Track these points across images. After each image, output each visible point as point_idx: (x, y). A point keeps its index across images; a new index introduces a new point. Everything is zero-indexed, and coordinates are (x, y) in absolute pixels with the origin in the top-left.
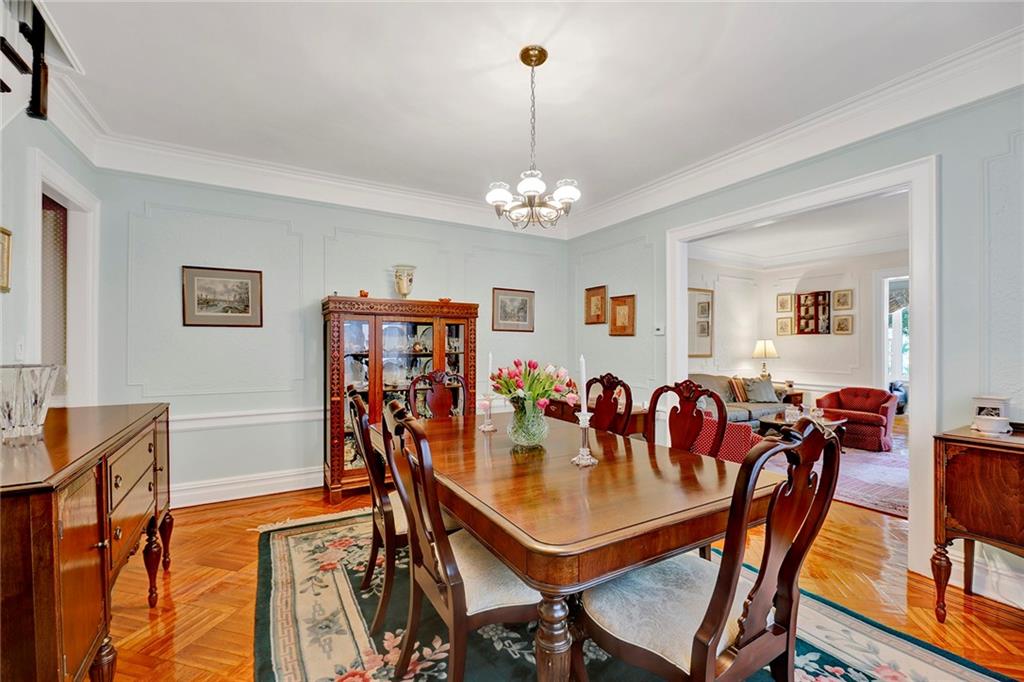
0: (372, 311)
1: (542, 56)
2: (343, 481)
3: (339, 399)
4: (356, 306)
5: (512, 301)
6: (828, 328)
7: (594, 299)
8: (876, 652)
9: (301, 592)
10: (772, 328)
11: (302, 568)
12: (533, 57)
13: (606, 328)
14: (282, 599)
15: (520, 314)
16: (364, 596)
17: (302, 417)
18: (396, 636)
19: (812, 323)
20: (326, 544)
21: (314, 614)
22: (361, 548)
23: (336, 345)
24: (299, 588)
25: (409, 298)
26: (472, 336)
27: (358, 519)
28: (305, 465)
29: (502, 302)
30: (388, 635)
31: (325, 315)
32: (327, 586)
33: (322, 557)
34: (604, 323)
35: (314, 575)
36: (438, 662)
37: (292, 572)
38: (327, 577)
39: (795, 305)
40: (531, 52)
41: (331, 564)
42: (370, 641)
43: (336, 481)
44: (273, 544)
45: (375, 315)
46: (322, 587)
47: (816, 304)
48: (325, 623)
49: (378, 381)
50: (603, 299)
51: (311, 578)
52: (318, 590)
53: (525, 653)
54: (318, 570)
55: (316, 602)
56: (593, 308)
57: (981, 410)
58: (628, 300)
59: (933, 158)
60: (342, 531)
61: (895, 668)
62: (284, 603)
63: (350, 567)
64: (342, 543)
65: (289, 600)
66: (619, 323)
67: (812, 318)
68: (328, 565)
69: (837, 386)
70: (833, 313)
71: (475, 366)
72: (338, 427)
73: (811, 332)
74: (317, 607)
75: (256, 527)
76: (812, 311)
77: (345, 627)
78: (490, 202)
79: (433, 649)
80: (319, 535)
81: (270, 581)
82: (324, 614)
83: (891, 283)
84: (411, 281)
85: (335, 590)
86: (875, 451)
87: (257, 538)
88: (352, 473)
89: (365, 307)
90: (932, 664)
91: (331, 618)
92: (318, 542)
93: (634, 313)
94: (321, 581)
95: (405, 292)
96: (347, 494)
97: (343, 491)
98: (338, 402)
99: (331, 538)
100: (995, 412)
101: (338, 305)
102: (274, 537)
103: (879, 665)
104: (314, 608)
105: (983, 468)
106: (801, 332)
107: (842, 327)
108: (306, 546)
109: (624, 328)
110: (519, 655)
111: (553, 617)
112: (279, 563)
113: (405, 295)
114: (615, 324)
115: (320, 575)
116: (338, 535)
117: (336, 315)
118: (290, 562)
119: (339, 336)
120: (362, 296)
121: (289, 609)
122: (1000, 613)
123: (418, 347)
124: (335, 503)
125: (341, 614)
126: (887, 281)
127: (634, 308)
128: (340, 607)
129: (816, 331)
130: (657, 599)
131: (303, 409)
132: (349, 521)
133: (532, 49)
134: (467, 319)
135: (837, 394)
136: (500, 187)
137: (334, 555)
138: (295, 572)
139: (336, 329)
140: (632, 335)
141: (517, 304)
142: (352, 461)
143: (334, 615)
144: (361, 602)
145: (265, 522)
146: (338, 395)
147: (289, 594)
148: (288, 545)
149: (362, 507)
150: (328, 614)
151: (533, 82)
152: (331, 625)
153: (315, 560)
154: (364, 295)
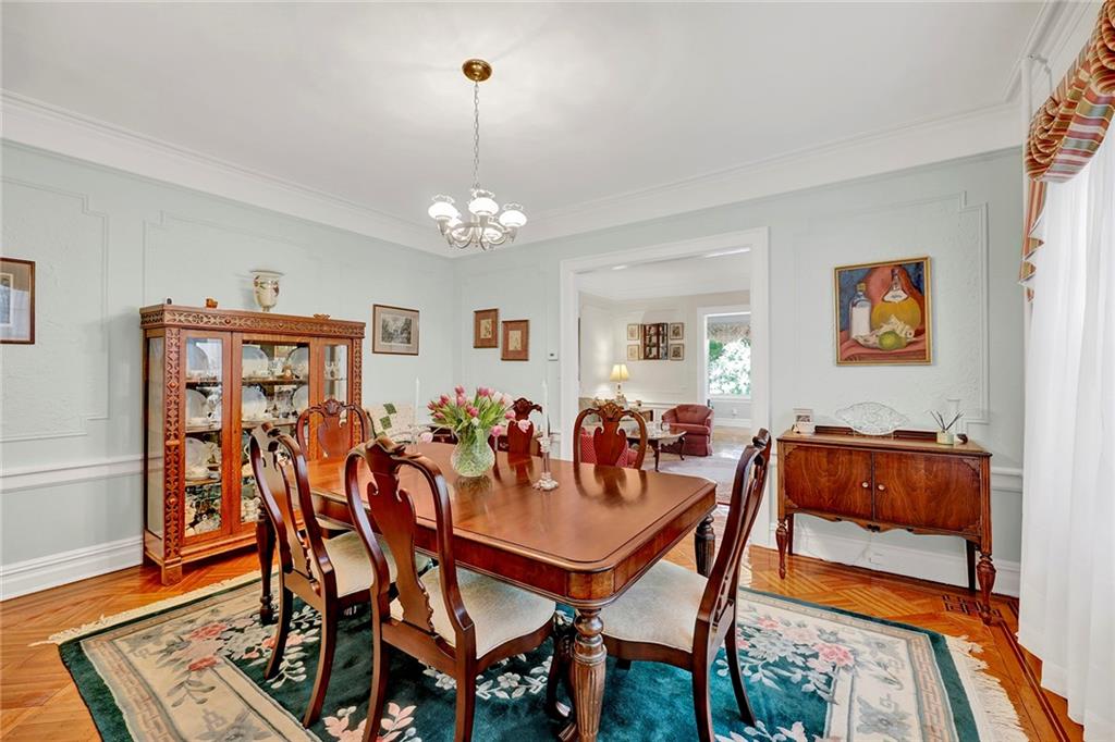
0: (228, 326)
1: (486, 72)
2: (182, 553)
3: (177, 442)
4: (205, 319)
5: (395, 320)
6: (666, 354)
7: (483, 322)
8: (755, 610)
9: (174, 706)
10: (624, 353)
11: (161, 677)
12: (477, 71)
13: (497, 352)
14: (145, 722)
15: (404, 335)
16: (275, 686)
17: (105, 471)
18: (340, 718)
19: (654, 350)
20: (185, 637)
21: (209, 726)
22: (242, 631)
23: (173, 371)
24: (168, 702)
25: (272, 311)
26: (358, 360)
27: (219, 598)
28: (110, 539)
29: (384, 321)
30: (328, 720)
31: (145, 330)
32: (213, 688)
33: (187, 655)
34: (496, 347)
35: (185, 678)
36: (404, 730)
37: (145, 683)
38: (208, 677)
39: (641, 334)
40: (474, 67)
41: (205, 660)
42: (308, 734)
43: (173, 554)
44: (92, 655)
45: (232, 331)
46: (205, 691)
47: (658, 334)
48: (232, 733)
49: (235, 418)
50: (495, 323)
51: (182, 684)
52: (200, 697)
53: (494, 690)
54: (188, 672)
55: (204, 710)
56: (483, 332)
57: (799, 417)
58: (523, 325)
59: (766, 229)
60: (202, 616)
61: (769, 618)
62: (152, 726)
63: (236, 658)
64: (207, 631)
65: (159, 719)
66: (511, 348)
67: (654, 346)
68: (201, 662)
69: (675, 402)
70: (670, 342)
71: (360, 395)
72: (177, 480)
73: (654, 358)
74: (211, 718)
75: (47, 638)
76: (654, 339)
77: (266, 728)
78: (434, 216)
79: (393, 718)
80: (167, 627)
81: (115, 705)
82: (225, 722)
83: (709, 318)
84: (277, 290)
85: (227, 689)
86: (701, 456)
87: (57, 653)
88: (196, 540)
89: (218, 320)
90: (788, 609)
91: (238, 724)
92: (172, 638)
93: (527, 339)
94: (200, 684)
95: (269, 303)
96: (188, 568)
97: (183, 565)
98: (177, 447)
99: (189, 627)
100: (807, 419)
101: (177, 317)
102: (87, 646)
103: (759, 619)
104: (207, 720)
105: (806, 459)
106: (646, 357)
107: (677, 354)
108: (151, 646)
109: (518, 352)
110: (489, 696)
111: (591, 630)
112: (116, 677)
113: (268, 307)
114: (507, 348)
115: (194, 676)
116: (199, 622)
117: (175, 330)
118: (136, 672)
119: (178, 359)
120: (208, 306)
121: (165, 731)
122: (810, 565)
123: (288, 373)
124: (172, 582)
125: (252, 716)
126: (706, 316)
127: (527, 333)
128: (246, 707)
129: (657, 357)
130: (647, 598)
131: (109, 461)
132: (207, 602)
133: (476, 64)
134: (352, 339)
135: (674, 410)
136: (445, 200)
137: (205, 648)
138: (150, 682)
139: (174, 349)
140: (526, 360)
141: (401, 324)
142: (192, 525)
143: (241, 718)
144: (274, 694)
145: (59, 627)
146: (176, 437)
147: (156, 712)
148: (119, 651)
149: (219, 582)
150: (231, 721)
151: (476, 97)
152: (243, 731)
153: (176, 660)
154: (211, 304)
